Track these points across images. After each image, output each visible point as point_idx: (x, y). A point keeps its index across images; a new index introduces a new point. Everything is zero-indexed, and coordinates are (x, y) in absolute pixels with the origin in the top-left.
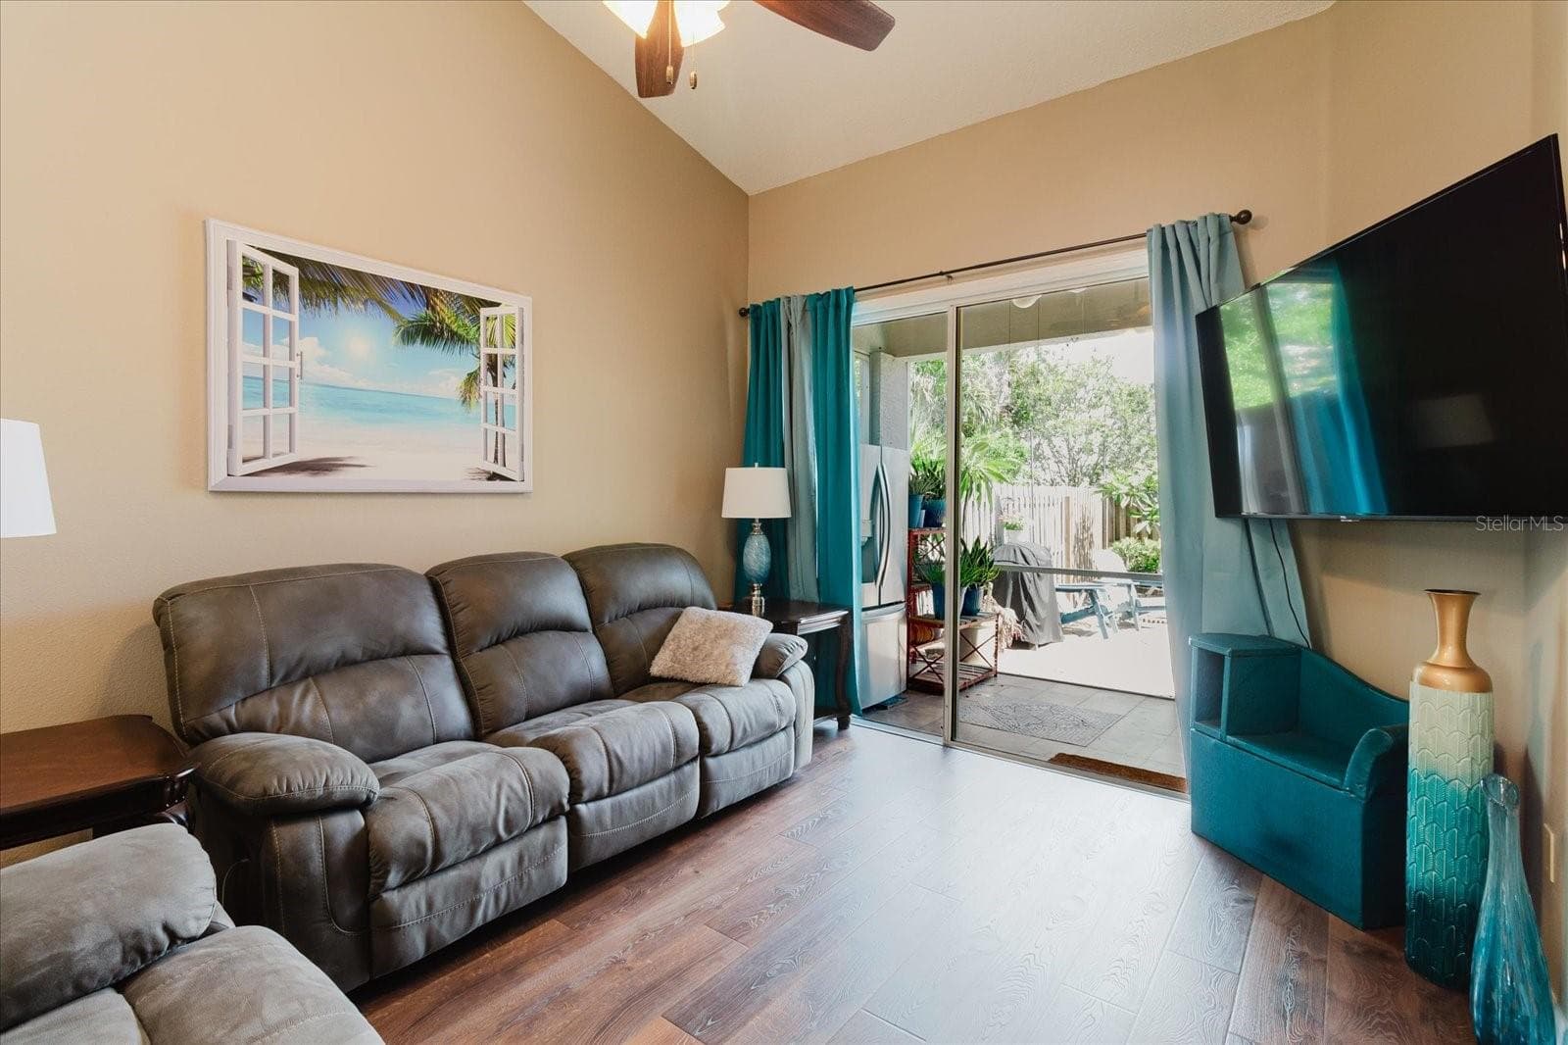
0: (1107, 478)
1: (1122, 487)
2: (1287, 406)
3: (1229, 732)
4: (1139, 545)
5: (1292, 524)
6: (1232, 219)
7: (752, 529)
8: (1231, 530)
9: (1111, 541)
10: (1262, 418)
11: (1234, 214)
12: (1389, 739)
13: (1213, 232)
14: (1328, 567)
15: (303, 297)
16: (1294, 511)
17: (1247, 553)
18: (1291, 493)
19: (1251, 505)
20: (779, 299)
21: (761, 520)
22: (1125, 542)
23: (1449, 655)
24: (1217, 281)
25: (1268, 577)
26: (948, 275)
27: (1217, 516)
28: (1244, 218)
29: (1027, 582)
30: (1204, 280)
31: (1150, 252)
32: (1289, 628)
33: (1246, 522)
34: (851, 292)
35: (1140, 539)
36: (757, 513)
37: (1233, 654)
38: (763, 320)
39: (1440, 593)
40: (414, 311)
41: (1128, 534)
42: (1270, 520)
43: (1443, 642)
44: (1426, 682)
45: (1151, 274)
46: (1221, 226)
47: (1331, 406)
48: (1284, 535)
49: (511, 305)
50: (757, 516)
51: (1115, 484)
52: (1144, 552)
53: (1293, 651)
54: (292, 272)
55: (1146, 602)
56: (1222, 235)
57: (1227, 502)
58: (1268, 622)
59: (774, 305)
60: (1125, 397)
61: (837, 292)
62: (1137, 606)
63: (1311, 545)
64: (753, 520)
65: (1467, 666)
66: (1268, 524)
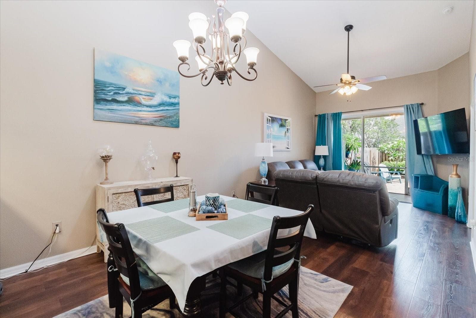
0: (381, 146)
1: (385, 148)
2: (430, 133)
3: (420, 189)
4: (389, 163)
5: (431, 155)
6: (420, 104)
7: (321, 157)
8: (420, 157)
9: (381, 162)
10: (425, 134)
11: (420, 103)
12: (446, 186)
13: (416, 106)
14: (437, 162)
15: (271, 122)
16: (432, 153)
17: (423, 160)
18: (431, 150)
19: (423, 152)
20: (325, 114)
21: (323, 156)
22: (385, 162)
23: (455, 173)
24: (417, 114)
25: (427, 164)
26: (362, 110)
27: (417, 154)
28: (422, 104)
29: (365, 170)
30: (415, 114)
31: (404, 109)
32: (430, 173)
33: (423, 155)
34: (341, 113)
35: (389, 161)
36: (322, 154)
37: (420, 176)
38: (322, 119)
39: (453, 165)
40: (280, 122)
41: (386, 160)
42: (427, 155)
43: (454, 171)
44: (451, 177)
45: (404, 111)
46: (418, 105)
47: (440, 132)
48: (430, 157)
49: (290, 120)
50: (322, 155)
51: (383, 147)
52: (390, 165)
53: (431, 176)
54: (270, 119)
55: (393, 176)
56: (418, 107)
57: (419, 152)
58: (427, 172)
59: (324, 115)
60: (384, 124)
61: (339, 113)
62: (391, 177)
63: (435, 159)
64: (321, 156)
65: (457, 174)
66: (427, 156)
